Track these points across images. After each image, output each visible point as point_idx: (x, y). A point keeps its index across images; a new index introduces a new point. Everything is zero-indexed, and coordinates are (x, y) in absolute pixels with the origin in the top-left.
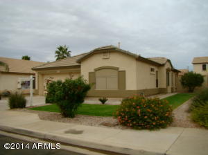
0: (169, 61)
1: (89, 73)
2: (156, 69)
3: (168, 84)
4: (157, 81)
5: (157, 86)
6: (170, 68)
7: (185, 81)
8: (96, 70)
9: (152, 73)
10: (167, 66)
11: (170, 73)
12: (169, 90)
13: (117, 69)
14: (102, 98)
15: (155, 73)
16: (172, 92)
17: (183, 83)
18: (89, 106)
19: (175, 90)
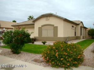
0: (82, 22)
1: (39, 28)
2: (75, 26)
3: (81, 34)
4: (75, 32)
5: (75, 35)
6: (83, 26)
7: (90, 33)
8: (42, 26)
9: (73, 28)
10: (81, 25)
11: (82, 29)
12: (82, 37)
13: (53, 25)
14: (44, 41)
15: (74, 28)
16: (83, 39)
17: (89, 34)
18: (36, 45)
19: (84, 38)
